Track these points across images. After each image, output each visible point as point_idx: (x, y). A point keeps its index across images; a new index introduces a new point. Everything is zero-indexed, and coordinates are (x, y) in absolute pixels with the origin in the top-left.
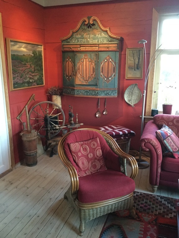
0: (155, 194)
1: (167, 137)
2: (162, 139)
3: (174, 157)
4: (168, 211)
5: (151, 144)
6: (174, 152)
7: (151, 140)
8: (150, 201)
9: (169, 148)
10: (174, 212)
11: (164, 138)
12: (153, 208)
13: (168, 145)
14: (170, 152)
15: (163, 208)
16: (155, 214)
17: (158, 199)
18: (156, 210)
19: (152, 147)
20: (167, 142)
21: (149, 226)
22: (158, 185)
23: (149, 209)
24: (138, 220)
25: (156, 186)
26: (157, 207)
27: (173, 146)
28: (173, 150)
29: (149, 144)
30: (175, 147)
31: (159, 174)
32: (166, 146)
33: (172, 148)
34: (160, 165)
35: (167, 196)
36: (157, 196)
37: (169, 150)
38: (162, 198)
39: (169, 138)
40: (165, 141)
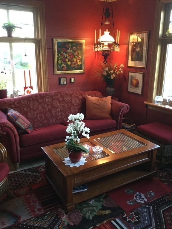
0: (18, 171)
1: (18, 118)
2: (14, 120)
3: (28, 133)
4: (35, 178)
5: (8, 127)
6: (26, 129)
7: (7, 123)
8: (18, 178)
9: (22, 126)
10: (40, 176)
11: (15, 119)
12: (23, 181)
13: (20, 124)
14: (23, 129)
15: (31, 177)
16: (27, 185)
17: (23, 173)
18: (27, 182)
19: (9, 129)
20: (19, 122)
21: (28, 196)
22: (20, 161)
23: (20, 184)
24: (16, 197)
25: (18, 163)
26: (25, 179)
27: (24, 124)
28: (25, 128)
29: (6, 127)
30: (26, 124)
31: (19, 152)
32: (19, 125)
33: (24, 126)
34: (18, 144)
35: (29, 168)
36: (21, 171)
37: (22, 128)
38: (25, 171)
39: (19, 118)
40: (17, 122)
